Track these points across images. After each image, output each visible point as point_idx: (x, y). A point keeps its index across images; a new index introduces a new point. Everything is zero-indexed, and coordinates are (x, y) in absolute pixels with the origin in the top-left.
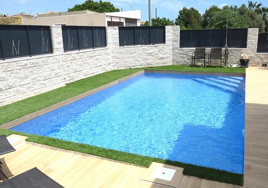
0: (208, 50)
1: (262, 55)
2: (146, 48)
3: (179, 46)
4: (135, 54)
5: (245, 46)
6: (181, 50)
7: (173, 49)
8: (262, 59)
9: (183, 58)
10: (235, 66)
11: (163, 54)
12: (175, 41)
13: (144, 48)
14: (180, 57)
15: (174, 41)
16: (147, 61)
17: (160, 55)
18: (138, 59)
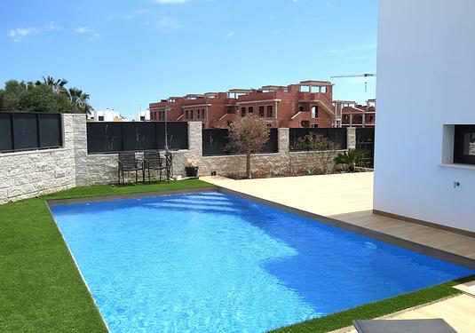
0: (139, 155)
1: (209, 159)
2: (35, 156)
3: (86, 151)
4: (17, 170)
5: (187, 147)
6: (91, 158)
7: (77, 157)
8: (209, 165)
9: (96, 171)
10: (179, 178)
11: (62, 167)
12: (80, 142)
13: (32, 156)
14: (90, 171)
15: (77, 141)
16: (39, 184)
17: (58, 170)
18: (24, 180)
